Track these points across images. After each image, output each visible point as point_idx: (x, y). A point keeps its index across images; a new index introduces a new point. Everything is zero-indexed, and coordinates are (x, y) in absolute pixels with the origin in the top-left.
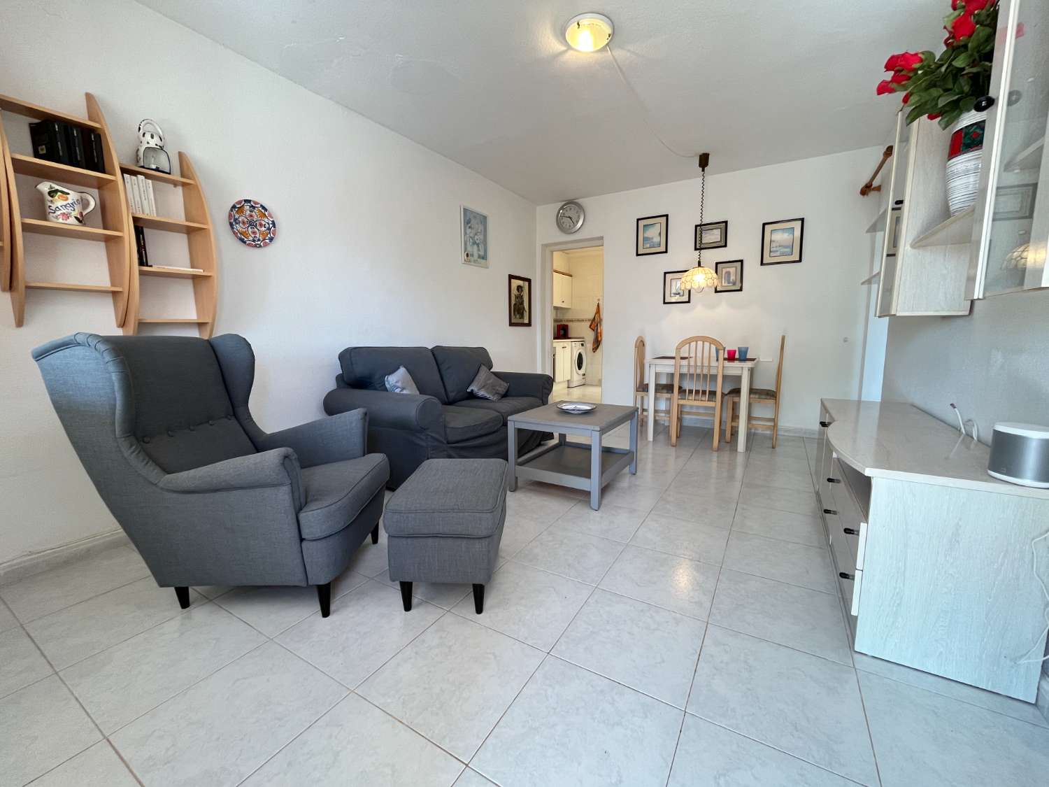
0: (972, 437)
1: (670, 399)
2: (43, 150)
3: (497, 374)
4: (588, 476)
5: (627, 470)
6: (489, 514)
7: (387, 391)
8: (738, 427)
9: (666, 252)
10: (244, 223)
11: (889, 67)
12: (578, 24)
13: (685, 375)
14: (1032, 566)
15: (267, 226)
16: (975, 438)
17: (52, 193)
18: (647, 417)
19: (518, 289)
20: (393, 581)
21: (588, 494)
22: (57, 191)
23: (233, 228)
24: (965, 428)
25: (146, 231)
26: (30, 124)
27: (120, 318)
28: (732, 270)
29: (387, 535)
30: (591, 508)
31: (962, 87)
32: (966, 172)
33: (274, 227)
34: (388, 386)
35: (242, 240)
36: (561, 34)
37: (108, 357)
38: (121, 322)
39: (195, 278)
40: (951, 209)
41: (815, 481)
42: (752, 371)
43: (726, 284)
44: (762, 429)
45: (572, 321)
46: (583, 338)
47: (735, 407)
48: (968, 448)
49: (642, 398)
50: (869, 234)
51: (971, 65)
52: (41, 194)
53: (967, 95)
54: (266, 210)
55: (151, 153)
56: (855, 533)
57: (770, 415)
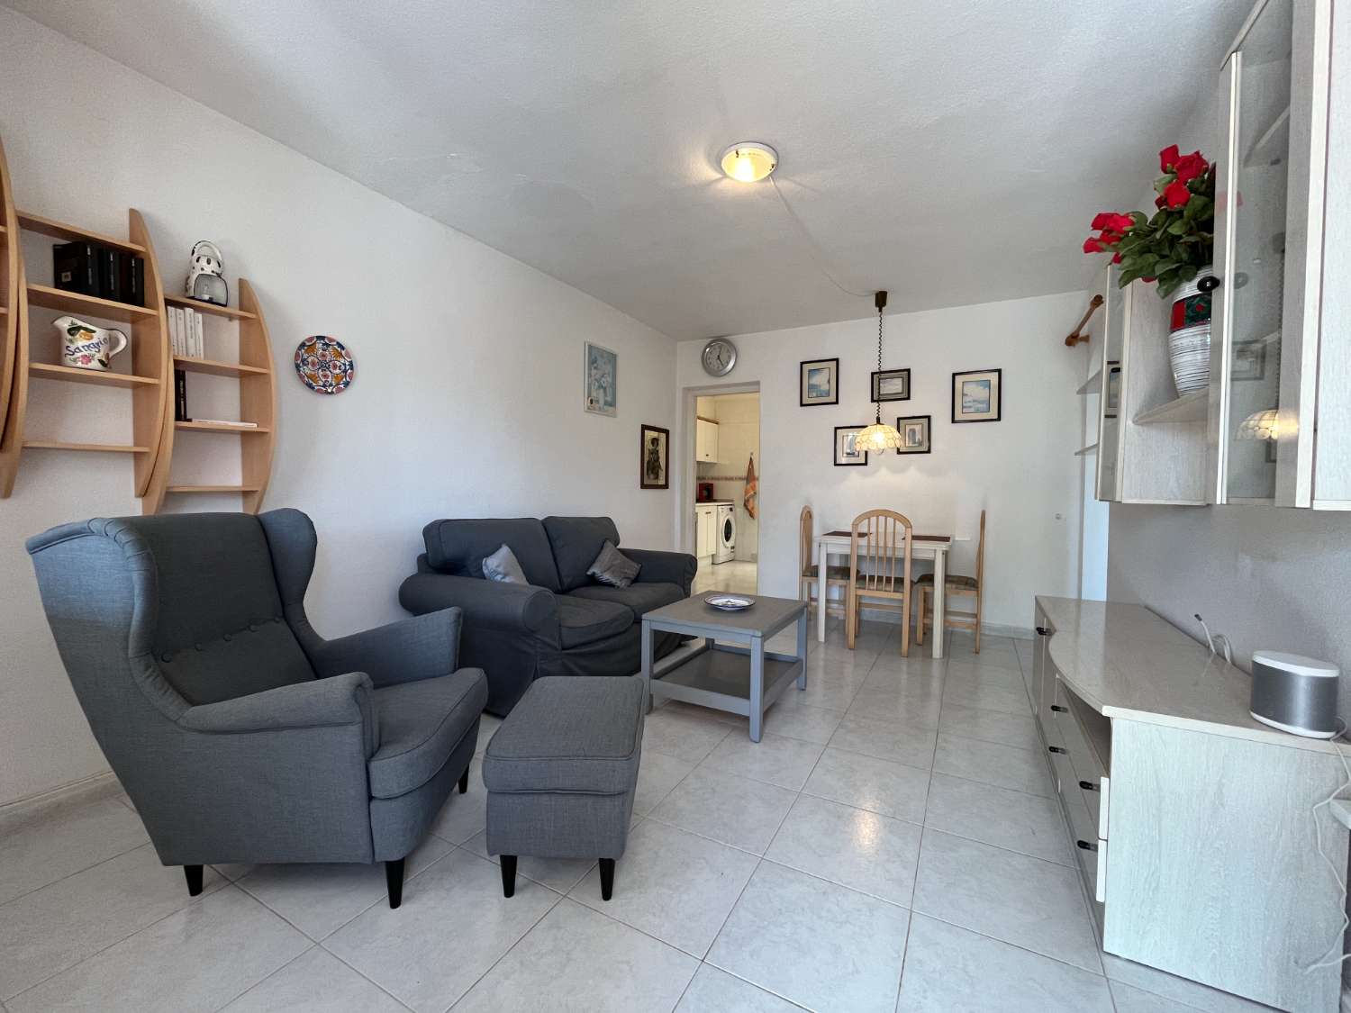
0: (1224, 658)
1: (845, 587)
2: (67, 277)
3: (625, 552)
4: (747, 696)
5: (794, 684)
6: (625, 762)
7: (485, 578)
8: (932, 625)
9: (837, 402)
10: (313, 364)
11: (1096, 225)
12: (737, 153)
13: (864, 557)
14: (1316, 838)
15: (343, 367)
16: (1229, 660)
17: (73, 330)
18: (816, 608)
19: (653, 443)
20: (491, 853)
21: (747, 719)
22: (80, 328)
23: (299, 371)
24: (1214, 645)
25: (188, 376)
26: (55, 246)
27: (141, 485)
28: (918, 428)
29: (487, 790)
30: (752, 741)
31: (1179, 254)
32: (1192, 349)
33: (352, 369)
34: (486, 571)
35: (310, 386)
36: (717, 162)
37: (129, 551)
38: (142, 491)
39: (245, 435)
40: (1179, 386)
41: (1033, 702)
42: (946, 554)
43: (911, 445)
44: (962, 624)
45: (718, 479)
46: (732, 501)
47: (928, 599)
49: (810, 584)
50: (1080, 396)
51: (1188, 232)
52: (58, 332)
53: (1187, 264)
54: (343, 348)
55: (204, 281)
56: (1095, 788)
57: (971, 609)
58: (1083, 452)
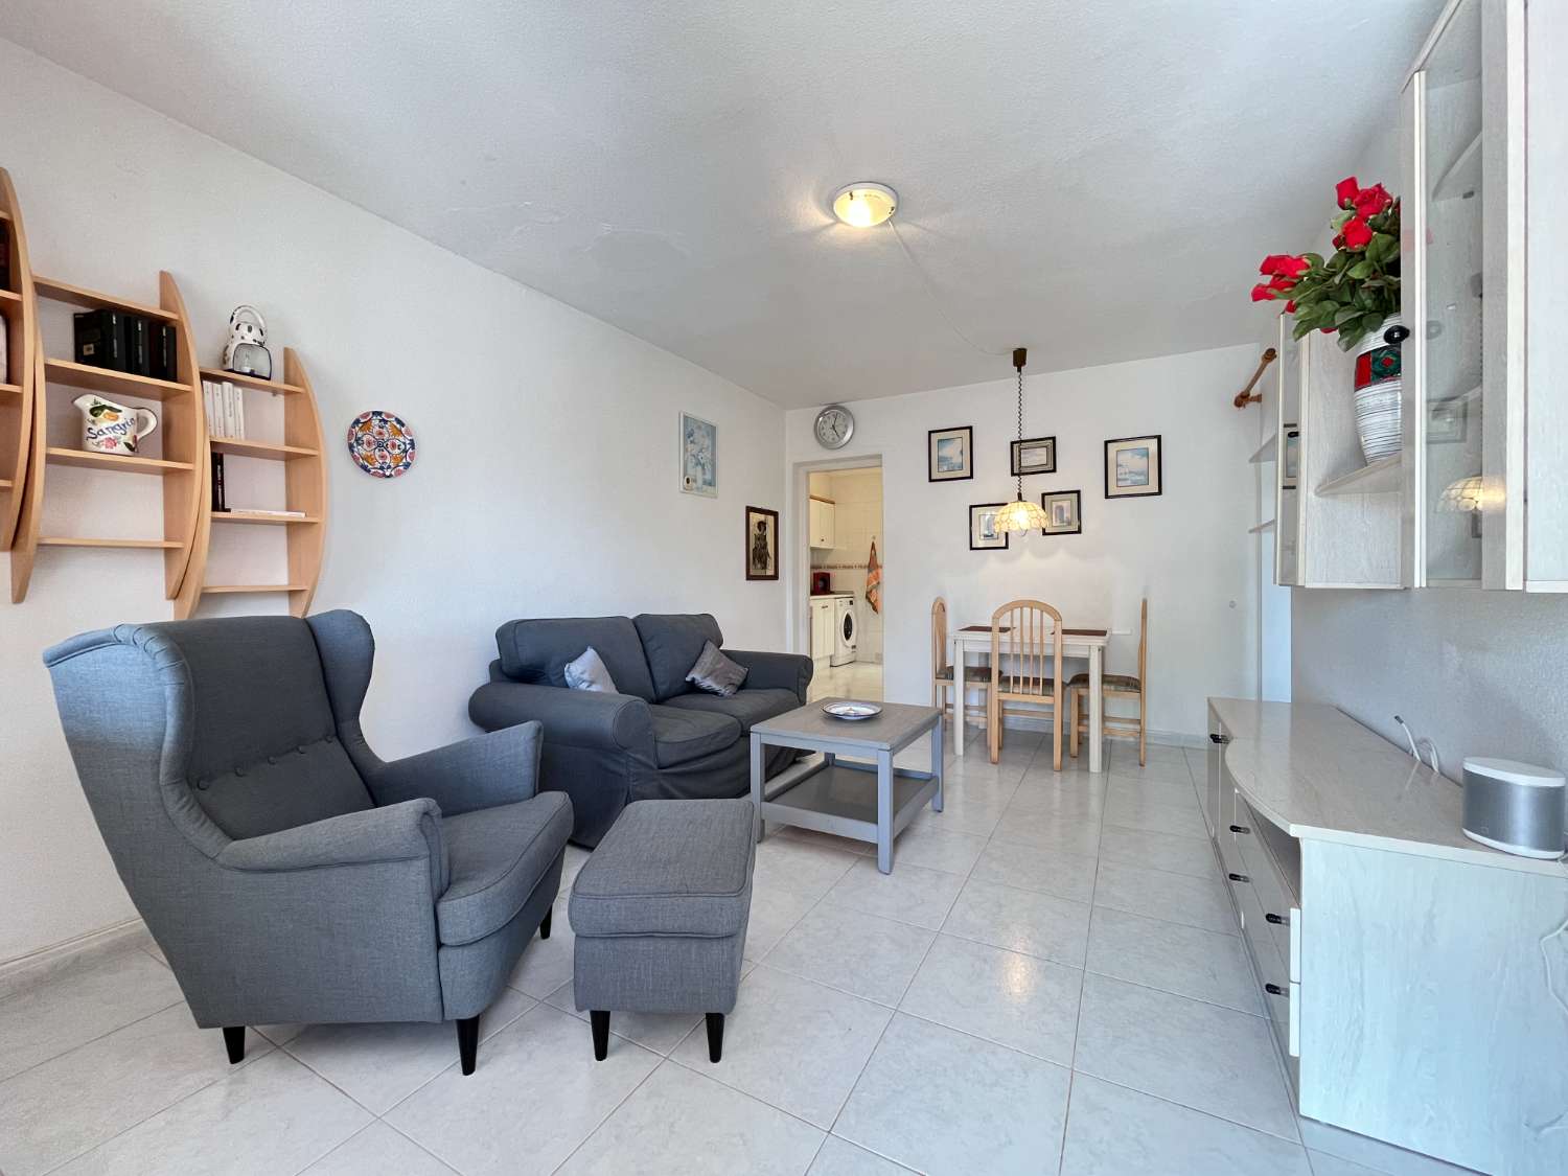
0: (1431, 767)
1: (986, 690)
2: (89, 350)
3: (729, 654)
4: (874, 819)
5: (929, 805)
6: (734, 899)
7: (568, 687)
8: (1088, 733)
9: (971, 477)
10: (369, 443)
11: (1266, 269)
12: (851, 195)
13: (1008, 656)
14: (1546, 979)
15: (403, 447)
16: (1436, 770)
17: (96, 410)
18: (952, 716)
19: (759, 527)
20: (580, 1009)
21: (874, 847)
22: (103, 407)
23: (353, 451)
24: (1418, 752)
25: (227, 459)
26: (75, 315)
27: (172, 589)
28: (1066, 504)
29: (574, 934)
30: (880, 870)
31: (1363, 301)
32: (1382, 408)
33: (413, 448)
34: (568, 679)
35: (365, 468)
36: (829, 205)
37: (161, 662)
38: (173, 592)
39: (291, 526)
40: (1367, 453)
41: (1209, 821)
42: (1102, 650)
43: (1058, 524)
44: (1123, 732)
45: (834, 567)
46: (852, 593)
47: (1082, 702)
48: (1428, 782)
49: (945, 688)
50: (1253, 465)
51: (1371, 276)
52: (79, 413)
53: (1371, 312)
54: (403, 425)
55: (245, 352)
56: (1283, 921)
57: (1132, 714)
58: (1258, 530)
